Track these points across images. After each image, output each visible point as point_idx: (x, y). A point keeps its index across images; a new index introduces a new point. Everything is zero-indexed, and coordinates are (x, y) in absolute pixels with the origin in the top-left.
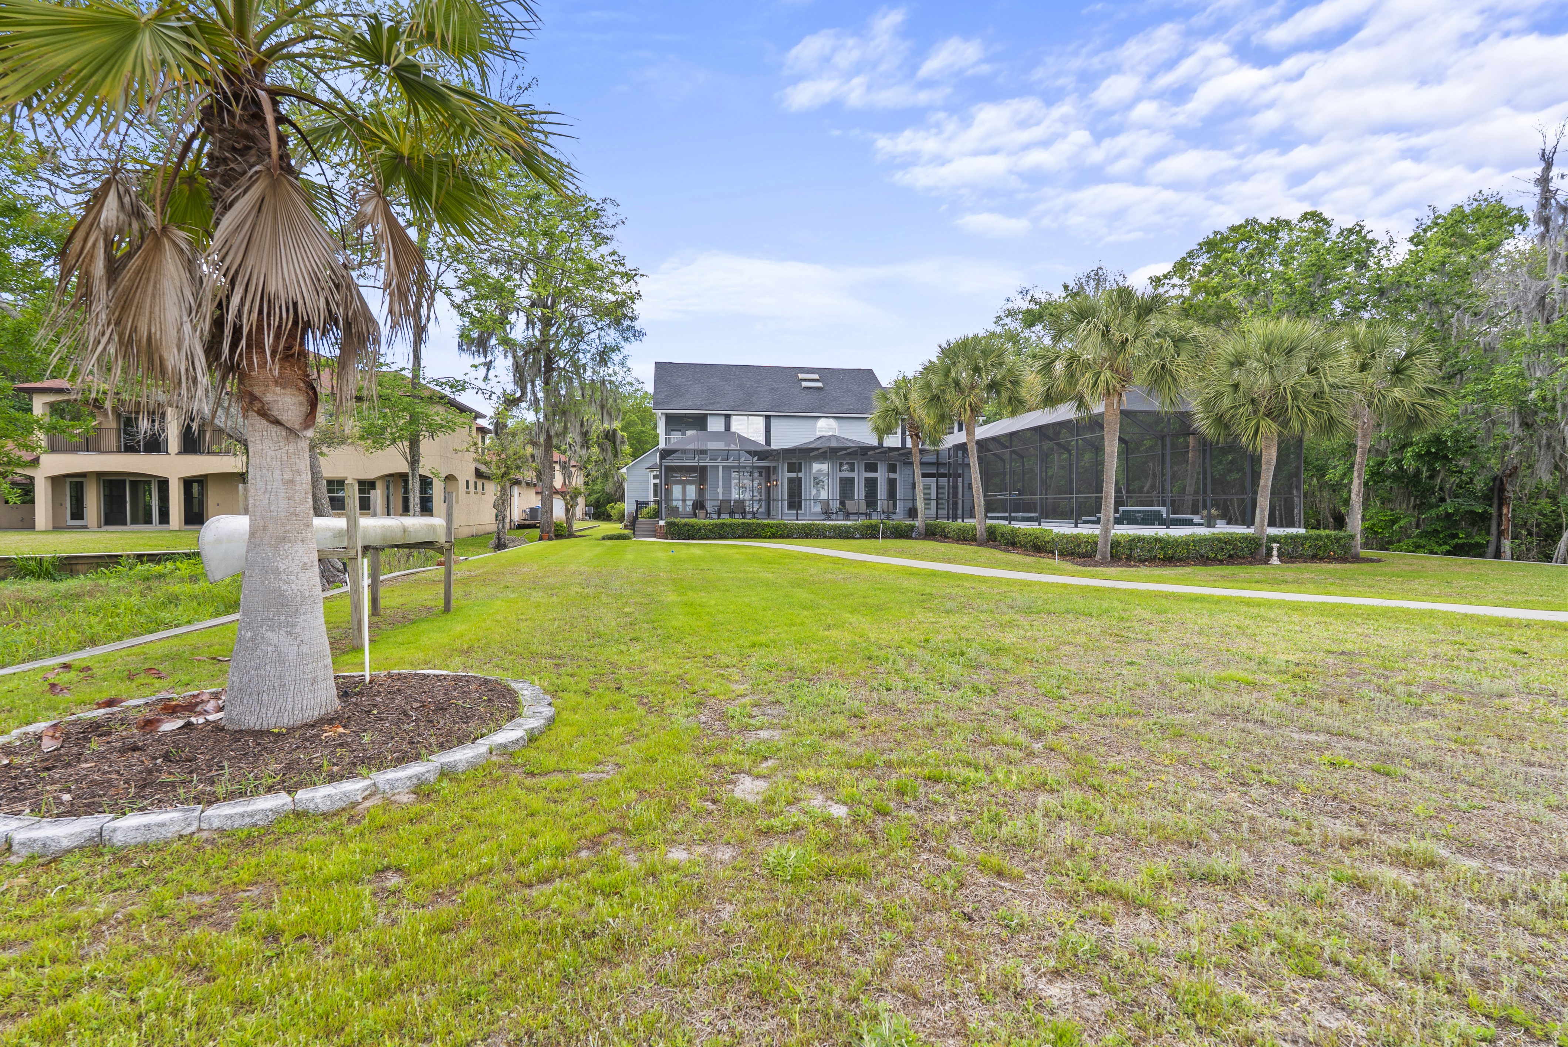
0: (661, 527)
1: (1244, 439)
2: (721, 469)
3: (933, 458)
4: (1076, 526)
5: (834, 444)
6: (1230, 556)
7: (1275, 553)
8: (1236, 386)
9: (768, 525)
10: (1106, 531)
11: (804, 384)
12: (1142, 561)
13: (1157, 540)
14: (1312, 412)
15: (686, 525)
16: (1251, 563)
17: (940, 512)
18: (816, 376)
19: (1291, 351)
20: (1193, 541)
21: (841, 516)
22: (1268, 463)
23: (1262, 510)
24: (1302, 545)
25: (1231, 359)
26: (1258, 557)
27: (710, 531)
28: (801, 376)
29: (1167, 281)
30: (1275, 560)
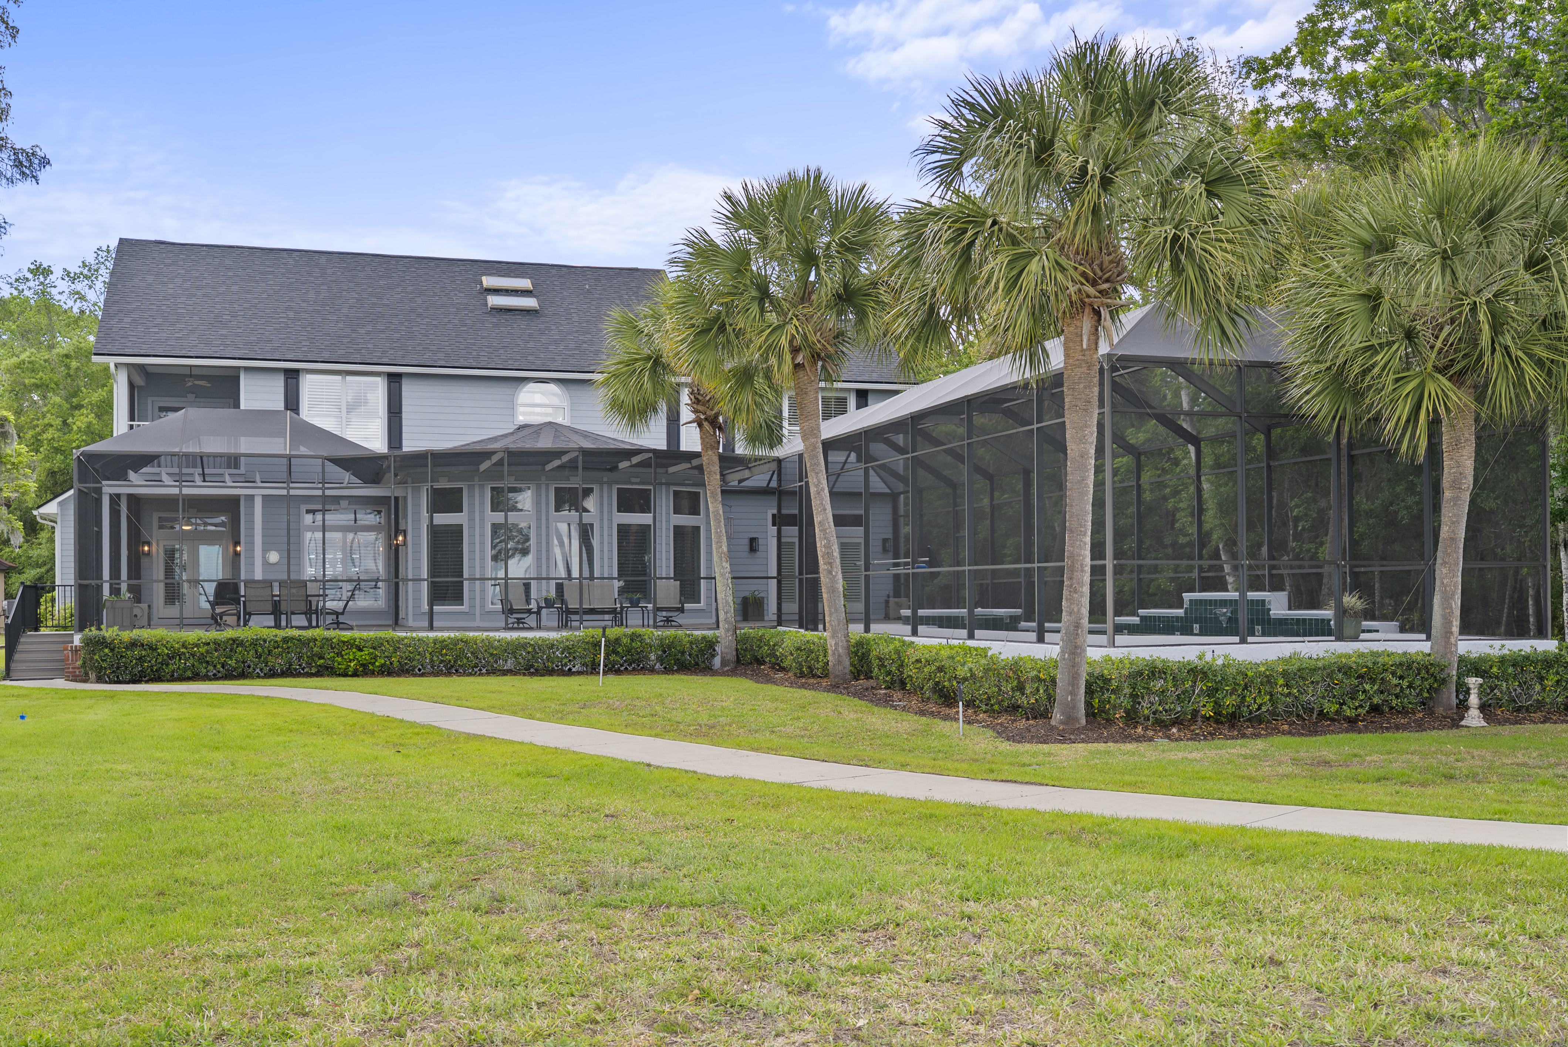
0: (76, 650)
1: (1390, 426)
2: (258, 503)
3: (759, 479)
4: (1041, 640)
5: (545, 443)
6: (1375, 709)
7: (1474, 700)
8: (1373, 299)
9: (350, 644)
10: (1074, 650)
11: (494, 301)
12: (1162, 725)
13: (1196, 672)
14: (1540, 363)
15: (134, 644)
16: (1420, 727)
17: (786, 607)
18: (525, 283)
19: (1491, 214)
20: (1285, 674)
21: (549, 617)
22: (1456, 484)
23: (1447, 599)
24: (1541, 679)
25: (1365, 235)
26: (1440, 710)
27: (202, 659)
28: (488, 281)
29: (1282, 71)
30: (1474, 718)
